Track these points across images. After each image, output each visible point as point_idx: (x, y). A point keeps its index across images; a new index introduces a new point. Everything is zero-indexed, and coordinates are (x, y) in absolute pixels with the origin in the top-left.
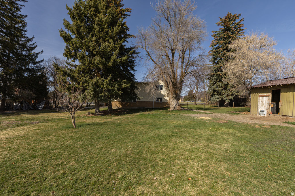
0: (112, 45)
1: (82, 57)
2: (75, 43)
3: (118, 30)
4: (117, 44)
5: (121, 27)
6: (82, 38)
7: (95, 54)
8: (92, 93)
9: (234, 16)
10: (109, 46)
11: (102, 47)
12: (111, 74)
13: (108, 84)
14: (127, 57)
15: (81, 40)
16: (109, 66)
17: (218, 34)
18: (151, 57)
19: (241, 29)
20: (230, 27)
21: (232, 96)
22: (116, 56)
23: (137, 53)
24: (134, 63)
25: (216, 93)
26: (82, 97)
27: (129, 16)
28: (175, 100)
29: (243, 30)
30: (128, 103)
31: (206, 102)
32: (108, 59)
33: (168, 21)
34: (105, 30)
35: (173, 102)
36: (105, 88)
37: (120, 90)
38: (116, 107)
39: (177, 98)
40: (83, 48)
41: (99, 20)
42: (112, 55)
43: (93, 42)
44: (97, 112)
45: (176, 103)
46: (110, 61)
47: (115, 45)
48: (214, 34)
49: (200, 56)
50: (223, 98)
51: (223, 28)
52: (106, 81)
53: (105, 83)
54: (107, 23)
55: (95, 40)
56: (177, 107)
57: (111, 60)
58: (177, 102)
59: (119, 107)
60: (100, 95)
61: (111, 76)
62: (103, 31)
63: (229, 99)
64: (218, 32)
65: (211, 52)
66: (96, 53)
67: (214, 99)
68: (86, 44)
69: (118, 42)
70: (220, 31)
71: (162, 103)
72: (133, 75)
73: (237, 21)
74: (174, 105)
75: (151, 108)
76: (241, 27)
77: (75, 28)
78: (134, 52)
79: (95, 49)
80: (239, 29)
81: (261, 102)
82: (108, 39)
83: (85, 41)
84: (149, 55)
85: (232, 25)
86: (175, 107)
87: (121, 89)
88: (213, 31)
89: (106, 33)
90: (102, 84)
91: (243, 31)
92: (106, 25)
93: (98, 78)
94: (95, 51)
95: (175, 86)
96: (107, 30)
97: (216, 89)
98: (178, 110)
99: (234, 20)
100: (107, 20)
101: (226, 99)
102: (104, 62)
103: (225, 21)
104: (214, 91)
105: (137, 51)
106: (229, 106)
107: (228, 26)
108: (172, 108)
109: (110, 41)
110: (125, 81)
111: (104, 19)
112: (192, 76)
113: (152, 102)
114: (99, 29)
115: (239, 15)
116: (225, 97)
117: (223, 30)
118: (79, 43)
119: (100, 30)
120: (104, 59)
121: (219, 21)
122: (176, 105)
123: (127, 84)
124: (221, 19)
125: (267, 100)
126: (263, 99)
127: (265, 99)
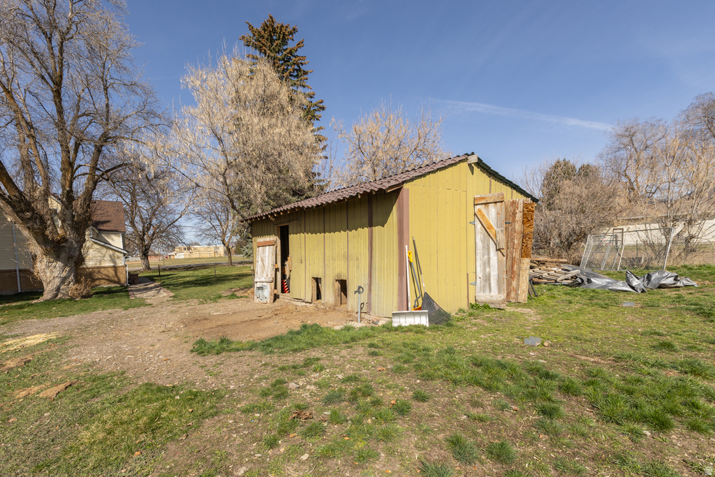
9: (281, 30)
28: (59, 264)
35: (52, 272)
39: (63, 255)
45: (64, 274)
56: (74, 287)
58: (67, 269)
73: (291, 45)
75: (13, 293)
76: (301, 63)
81: (260, 263)
85: (280, 54)
86: (58, 289)
91: (306, 77)
103: (261, 36)
108: (47, 295)
115: (294, 29)
121: (248, 33)
122: (63, 282)
124: (251, 28)
125: (271, 255)
126: (264, 251)
127: (267, 254)
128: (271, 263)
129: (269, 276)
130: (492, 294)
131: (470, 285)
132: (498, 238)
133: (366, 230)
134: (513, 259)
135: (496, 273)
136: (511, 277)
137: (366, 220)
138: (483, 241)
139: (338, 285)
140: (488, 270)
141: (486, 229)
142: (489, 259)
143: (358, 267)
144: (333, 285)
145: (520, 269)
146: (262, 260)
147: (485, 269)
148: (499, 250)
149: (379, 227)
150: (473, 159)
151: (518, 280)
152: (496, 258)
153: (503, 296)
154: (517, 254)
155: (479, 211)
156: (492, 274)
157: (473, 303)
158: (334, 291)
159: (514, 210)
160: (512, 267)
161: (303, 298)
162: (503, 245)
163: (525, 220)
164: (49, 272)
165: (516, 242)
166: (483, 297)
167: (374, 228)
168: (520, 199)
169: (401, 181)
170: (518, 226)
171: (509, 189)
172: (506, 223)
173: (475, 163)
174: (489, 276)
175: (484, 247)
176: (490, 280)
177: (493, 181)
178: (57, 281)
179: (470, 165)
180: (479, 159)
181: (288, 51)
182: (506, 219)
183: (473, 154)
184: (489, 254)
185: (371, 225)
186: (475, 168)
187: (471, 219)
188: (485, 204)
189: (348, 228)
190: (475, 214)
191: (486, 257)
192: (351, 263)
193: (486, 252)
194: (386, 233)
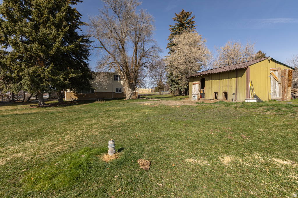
0: (54, 32)
1: (15, 43)
2: (5, 27)
3: (61, 17)
4: (60, 32)
5: (65, 13)
6: (15, 22)
7: (32, 40)
8: (29, 83)
9: (187, 14)
10: (51, 33)
11: (40, 34)
12: (53, 63)
13: (49, 73)
14: (73, 45)
15: (14, 24)
16: (51, 54)
17: (174, 29)
18: (104, 47)
19: (192, 26)
20: (184, 23)
21: (187, 85)
22: (59, 44)
23: (90, 42)
24: (89, 52)
25: (173, 83)
26: (15, 87)
27: (81, 2)
28: (131, 90)
29: (194, 26)
30: (85, 94)
31: (170, 92)
32: (49, 46)
33: (116, 12)
34: (45, 16)
35: (129, 92)
36: (46, 77)
37: (67, 80)
38: (72, 99)
39: (132, 87)
40: (17, 33)
41: (37, 4)
42: (55, 43)
43: (29, 28)
44: (41, 104)
45: (132, 93)
46: (52, 49)
47: (59, 33)
48: (171, 28)
49: (153, 48)
50: (179, 87)
51: (178, 23)
52: (46, 70)
53: (46, 73)
54: (47, 8)
55: (31, 26)
56: (133, 96)
57: (53, 47)
58: (132, 91)
59: (74, 99)
60: (41, 85)
61: (53, 64)
62: (42, 16)
63: (184, 88)
64: (174, 26)
65: (169, 45)
66: (34, 39)
67: (172, 88)
68: (20, 29)
69: (61, 29)
70: (176, 26)
71: (121, 93)
72: (86, 65)
73: (190, 18)
74: (130, 95)
75: (111, 98)
76: (193, 24)
77: (4, 11)
78: (87, 41)
79: (32, 35)
80: (191, 25)
81: (194, 89)
82: (50, 25)
83: (19, 26)
84: (102, 44)
85: (186, 21)
86: (130, 97)
87: (69, 79)
88: (170, 25)
89: (46, 18)
90: (43, 73)
91: (194, 28)
92: (46, 11)
93: (36, 67)
94: (32, 38)
95: (128, 76)
96: (47, 15)
97: (173, 79)
98: (134, 99)
99: (187, 17)
100: (46, 5)
101: (182, 88)
102: (44, 50)
103: (180, 17)
104: (172, 81)
105: (90, 40)
106: (185, 94)
107: (182, 22)
108: (127, 98)
109: (53, 27)
110: (73, 70)
111: (43, 3)
112: (145, 67)
113: (111, 92)
114: (38, 14)
115: (191, 13)
116: (181, 86)
117: (179, 25)
118: (11, 27)
119: (40, 15)
120: (43, 47)
121: (175, 17)
122: (131, 95)
123: (75, 73)
124: (176, 15)
125: (197, 87)
126: (195, 86)
127: (196, 86)
128: (197, 89)
129: (197, 93)
130: (277, 97)
131: (269, 94)
132: (279, 80)
133: (235, 78)
134: (285, 87)
135: (278, 90)
136: (284, 93)
137: (235, 76)
138: (273, 81)
139: (224, 94)
140: (275, 90)
141: (275, 78)
142: (276, 87)
143: (232, 88)
144: (222, 94)
145: (287, 90)
146: (194, 88)
147: (274, 90)
148: (279, 84)
149: (240, 78)
150: (270, 58)
151: (287, 94)
152: (278, 86)
153: (281, 97)
154: (286, 86)
155: (272, 73)
156: (277, 91)
157: (270, 99)
158: (222, 96)
159: (285, 72)
160: (285, 90)
161: (210, 98)
162: (281, 82)
163: (289, 75)
164: (128, 92)
165: (286, 82)
166: (274, 98)
167: (238, 78)
168: (287, 69)
169: (248, 66)
170: (286, 77)
171: (283, 66)
172: (282, 76)
173: (270, 60)
174: (276, 92)
175: (274, 83)
176: (276, 93)
177: (277, 64)
178: (130, 94)
179: (269, 60)
180: (272, 58)
181: (189, 20)
182: (282, 75)
183: (270, 57)
184: (276, 85)
185: (237, 77)
186: (270, 61)
187: (269, 75)
188: (274, 71)
189: (228, 78)
190: (270, 74)
191: (275, 86)
192: (229, 88)
193: (275, 84)
194: (242, 80)
